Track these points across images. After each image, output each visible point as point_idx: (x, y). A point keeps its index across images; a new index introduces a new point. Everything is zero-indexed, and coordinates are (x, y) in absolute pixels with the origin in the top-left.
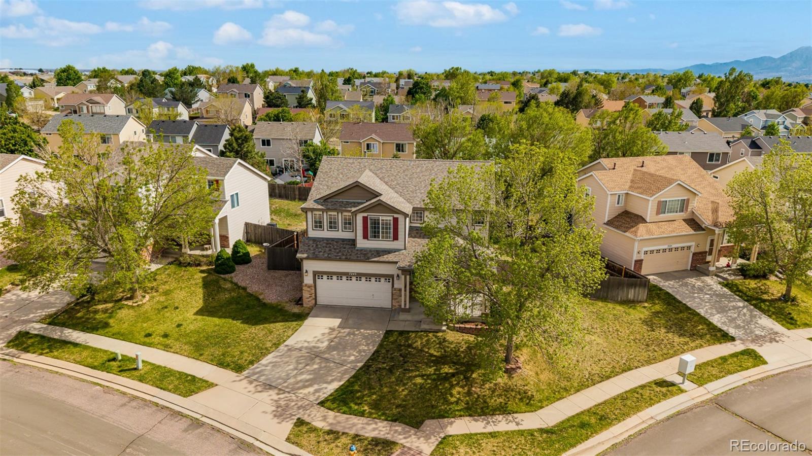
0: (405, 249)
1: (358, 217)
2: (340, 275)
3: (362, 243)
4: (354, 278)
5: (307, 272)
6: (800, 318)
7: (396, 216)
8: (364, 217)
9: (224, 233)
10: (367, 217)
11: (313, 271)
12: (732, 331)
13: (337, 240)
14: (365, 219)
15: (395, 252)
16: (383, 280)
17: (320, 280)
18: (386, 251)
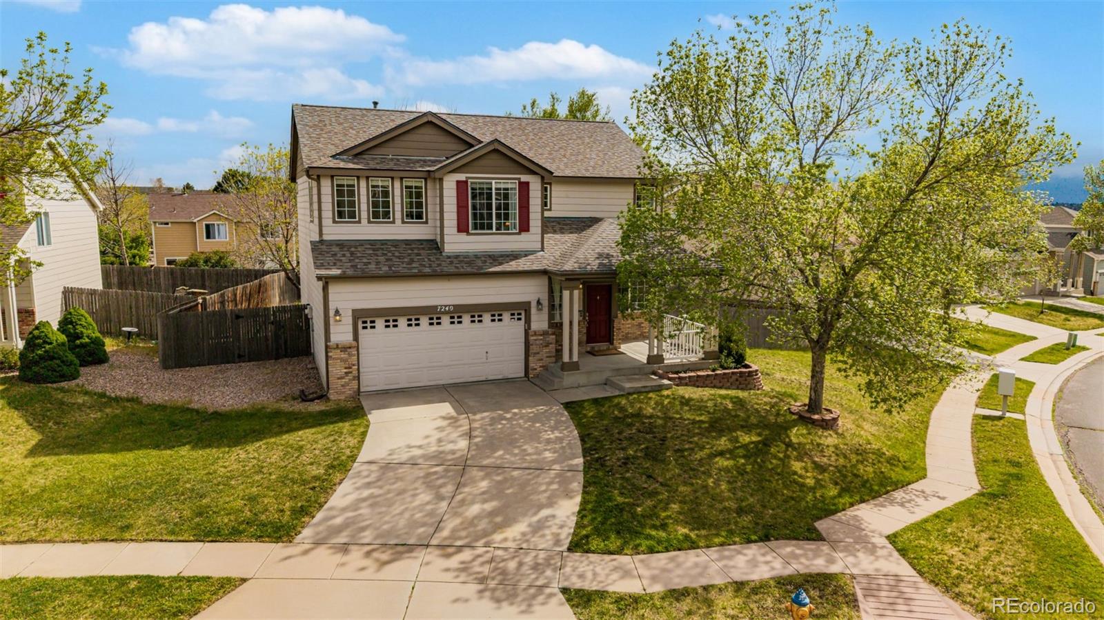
0: (542, 250)
1: (446, 184)
2: (414, 315)
3: (456, 243)
4: (446, 320)
5: (337, 312)
7: (524, 178)
8: (458, 182)
9: (25, 305)
10: (466, 182)
11: (354, 311)
14: (461, 185)
15: (526, 256)
16: (506, 316)
17: (369, 330)
18: (508, 256)
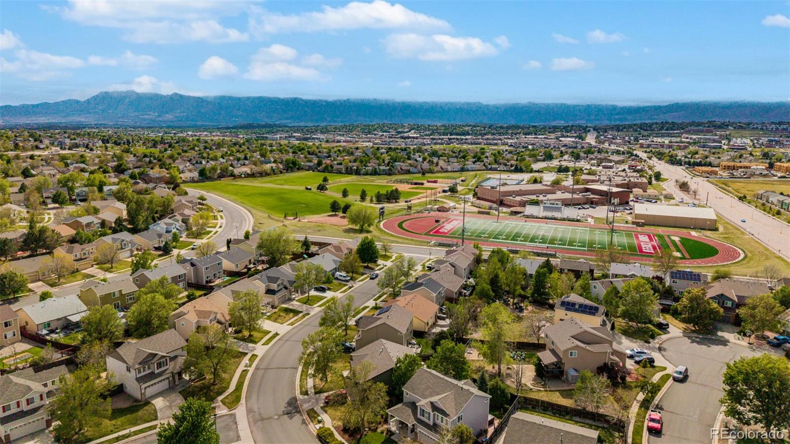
0: (170, 367)
3: (157, 371)
6: (257, 340)
12: (246, 351)
13: (142, 376)
15: (167, 369)
16: (166, 380)
18: (165, 371)
